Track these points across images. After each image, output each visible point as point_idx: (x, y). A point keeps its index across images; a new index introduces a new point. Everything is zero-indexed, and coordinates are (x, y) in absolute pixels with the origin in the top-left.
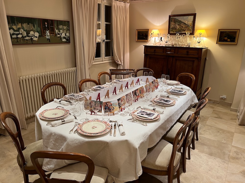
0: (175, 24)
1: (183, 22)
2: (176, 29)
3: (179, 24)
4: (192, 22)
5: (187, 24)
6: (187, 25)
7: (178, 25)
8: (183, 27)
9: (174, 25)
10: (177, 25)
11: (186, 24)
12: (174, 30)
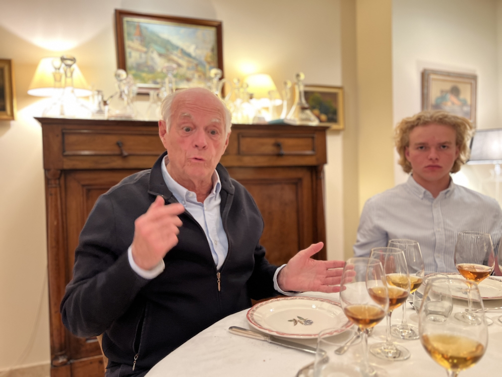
0: (145, 49)
1: (177, 48)
2: (152, 70)
3: (163, 51)
4: (213, 50)
5: (193, 54)
6: (194, 58)
7: (160, 55)
8: (179, 65)
9: (143, 56)
10: (155, 56)
11: (189, 55)
12: (144, 75)
